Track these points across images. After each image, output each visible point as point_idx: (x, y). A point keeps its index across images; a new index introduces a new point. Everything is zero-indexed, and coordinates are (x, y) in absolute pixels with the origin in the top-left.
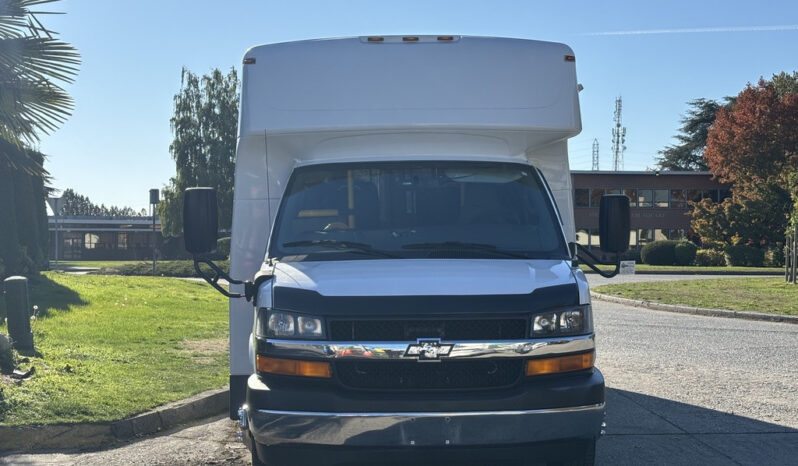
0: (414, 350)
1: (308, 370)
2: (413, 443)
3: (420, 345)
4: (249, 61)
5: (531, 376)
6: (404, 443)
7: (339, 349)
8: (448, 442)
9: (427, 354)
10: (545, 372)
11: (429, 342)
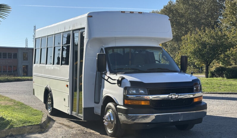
0: (170, 97)
1: (143, 103)
2: (172, 121)
3: (171, 95)
4: (90, 16)
5: (195, 102)
6: (170, 121)
7: (151, 97)
8: (180, 120)
9: (173, 98)
10: (196, 101)
11: (173, 94)
